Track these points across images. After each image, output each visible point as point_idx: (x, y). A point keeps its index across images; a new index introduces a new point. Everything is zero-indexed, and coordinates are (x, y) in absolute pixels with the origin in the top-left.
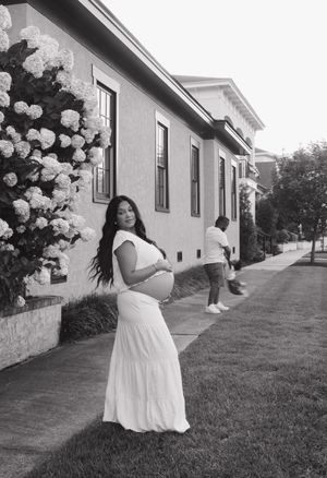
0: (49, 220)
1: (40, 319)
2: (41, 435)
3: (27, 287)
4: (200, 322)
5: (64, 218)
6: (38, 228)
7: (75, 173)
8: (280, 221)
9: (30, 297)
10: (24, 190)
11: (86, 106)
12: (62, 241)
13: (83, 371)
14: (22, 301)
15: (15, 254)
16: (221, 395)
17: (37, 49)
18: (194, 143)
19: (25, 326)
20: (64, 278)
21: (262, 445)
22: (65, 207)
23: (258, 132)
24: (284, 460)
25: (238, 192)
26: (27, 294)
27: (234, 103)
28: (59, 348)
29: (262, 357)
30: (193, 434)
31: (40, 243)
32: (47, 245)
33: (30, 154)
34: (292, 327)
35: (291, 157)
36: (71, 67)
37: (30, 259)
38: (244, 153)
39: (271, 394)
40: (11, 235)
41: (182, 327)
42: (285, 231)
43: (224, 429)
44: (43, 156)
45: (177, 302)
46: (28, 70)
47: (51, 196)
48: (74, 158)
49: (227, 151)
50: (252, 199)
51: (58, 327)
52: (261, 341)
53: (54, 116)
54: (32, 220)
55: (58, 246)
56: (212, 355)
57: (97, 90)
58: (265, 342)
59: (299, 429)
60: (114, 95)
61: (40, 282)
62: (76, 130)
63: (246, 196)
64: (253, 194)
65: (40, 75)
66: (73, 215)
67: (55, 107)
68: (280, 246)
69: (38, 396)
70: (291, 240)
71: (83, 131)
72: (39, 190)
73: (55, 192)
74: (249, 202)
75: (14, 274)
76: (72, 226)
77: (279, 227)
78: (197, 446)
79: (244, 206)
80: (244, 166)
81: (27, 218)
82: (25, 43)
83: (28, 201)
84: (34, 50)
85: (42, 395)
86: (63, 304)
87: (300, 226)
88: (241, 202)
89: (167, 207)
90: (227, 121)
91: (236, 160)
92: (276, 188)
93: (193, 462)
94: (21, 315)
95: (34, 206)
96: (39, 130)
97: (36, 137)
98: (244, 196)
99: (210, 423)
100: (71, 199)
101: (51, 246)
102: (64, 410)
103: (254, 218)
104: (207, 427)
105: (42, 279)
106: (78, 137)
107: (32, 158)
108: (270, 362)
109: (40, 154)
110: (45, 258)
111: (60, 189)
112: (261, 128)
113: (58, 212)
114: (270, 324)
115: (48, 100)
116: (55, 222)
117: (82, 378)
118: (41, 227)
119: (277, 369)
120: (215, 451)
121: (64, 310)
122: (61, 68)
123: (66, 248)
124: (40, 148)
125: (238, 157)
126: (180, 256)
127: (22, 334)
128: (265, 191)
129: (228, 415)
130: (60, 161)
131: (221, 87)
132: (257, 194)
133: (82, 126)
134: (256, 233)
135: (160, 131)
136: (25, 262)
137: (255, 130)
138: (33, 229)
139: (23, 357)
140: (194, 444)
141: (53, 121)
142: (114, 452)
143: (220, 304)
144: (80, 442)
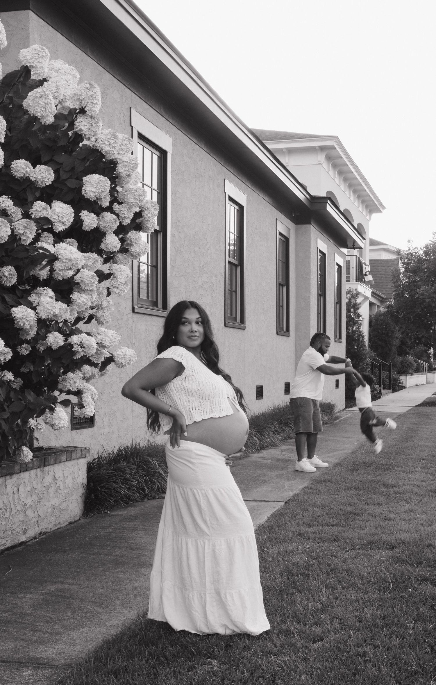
0: (67, 336)
1: (55, 479)
2: (57, 641)
3: (36, 434)
4: (287, 484)
5: (88, 334)
6: (49, 349)
7: (105, 269)
8: (403, 342)
9: (40, 449)
10: (28, 293)
11: (121, 169)
12: (86, 368)
13: (118, 552)
14: (27, 454)
15: (16, 386)
16: (314, 583)
17: (45, 80)
18: (281, 228)
19: (33, 489)
20: (90, 422)
21: (370, 650)
22: (91, 317)
23: (374, 215)
24: (400, 669)
25: (345, 301)
26: (36, 445)
27: (340, 173)
28: (82, 521)
29: (374, 531)
30: (274, 637)
31: (54, 370)
32: (65, 373)
33: (37, 238)
34: (416, 490)
35: (421, 253)
36: (97, 109)
37: (39, 393)
38: (354, 246)
39: (385, 581)
40: (9, 357)
41: (261, 491)
42: (410, 358)
43: (318, 630)
44: (55, 242)
45: (255, 457)
46: (32, 111)
47: (69, 302)
48: (103, 246)
49: (331, 242)
50: (364, 311)
51: (81, 491)
52: (372, 510)
53: (72, 184)
54: (41, 337)
55: (81, 374)
56: (303, 529)
57: (138, 147)
58: (378, 510)
59: (421, 628)
60: (163, 154)
61: (52, 426)
62: (106, 204)
63: (356, 307)
64: (366, 305)
65: (50, 120)
66: (102, 329)
67: (73, 169)
68: (402, 378)
69: (52, 588)
70: (418, 370)
71: (116, 206)
72: (51, 293)
73: (75, 296)
74: (359, 316)
75: (15, 415)
76: (100, 345)
77: (402, 352)
78: (280, 653)
79: (352, 321)
80: (354, 264)
81: (33, 333)
82: (26, 71)
83: (34, 309)
84: (41, 83)
85: (59, 586)
86: (89, 459)
87: (432, 351)
88: (348, 316)
89: (242, 321)
90: (330, 198)
91: (343, 255)
92: (399, 296)
93: (274, 675)
94: (27, 474)
95: (43, 316)
96: (49, 203)
97: (44, 214)
98: (353, 307)
99: (299, 622)
100: (99, 307)
101: (70, 375)
102: (90, 606)
103: (366, 339)
104: (294, 626)
105: (56, 422)
106: (108, 216)
107: (40, 244)
108: (384, 538)
109: (51, 239)
110: (61, 391)
111: (81, 291)
112: (378, 211)
113: (81, 325)
114: (386, 485)
115: (62, 158)
116: (75, 339)
117: (117, 563)
118: (54, 347)
119: (393, 547)
120: (305, 659)
121: (90, 467)
122: (83, 111)
123: (92, 377)
124: (51, 230)
125: (345, 250)
126: (260, 392)
127: (29, 501)
128: (382, 301)
129: (323, 610)
130: (82, 249)
131: (322, 149)
132: (371, 304)
133: (115, 199)
134: (369, 360)
135: (232, 211)
136: (31, 396)
137: (371, 212)
138: (42, 349)
139: (31, 534)
140: (275, 650)
141: (71, 190)
142: (162, 663)
143: (316, 459)
144: (113, 650)
